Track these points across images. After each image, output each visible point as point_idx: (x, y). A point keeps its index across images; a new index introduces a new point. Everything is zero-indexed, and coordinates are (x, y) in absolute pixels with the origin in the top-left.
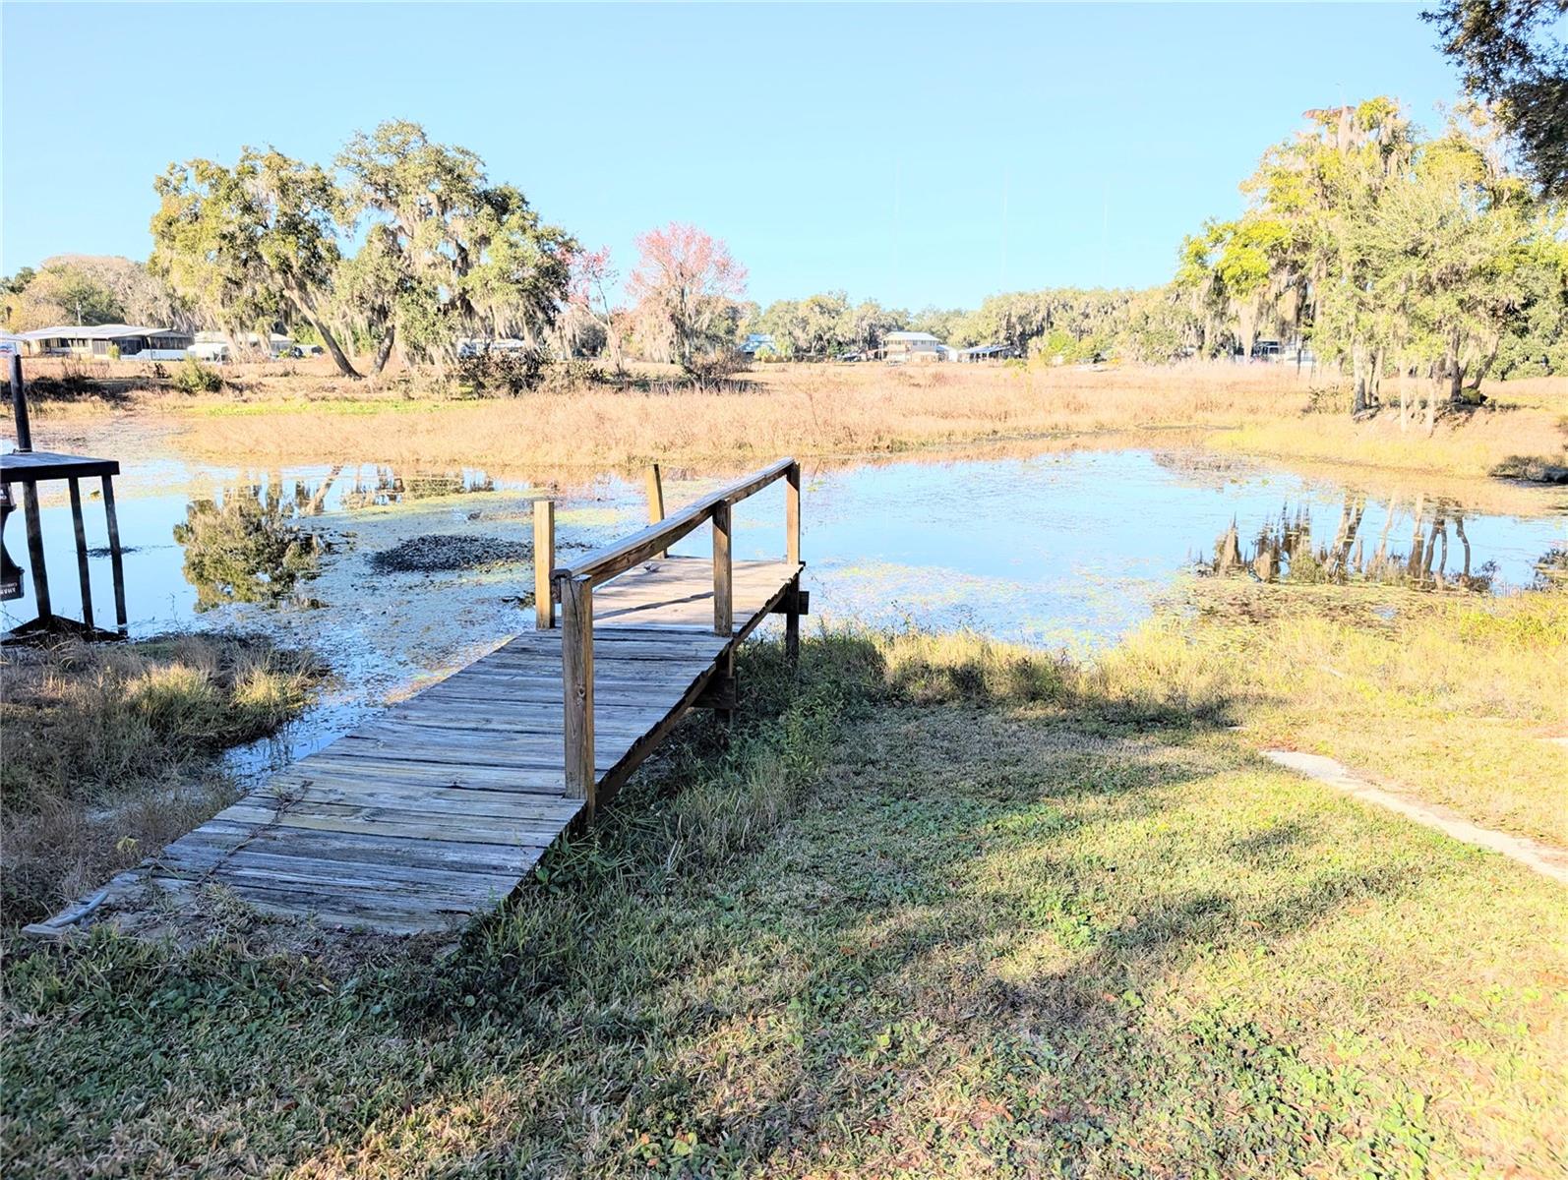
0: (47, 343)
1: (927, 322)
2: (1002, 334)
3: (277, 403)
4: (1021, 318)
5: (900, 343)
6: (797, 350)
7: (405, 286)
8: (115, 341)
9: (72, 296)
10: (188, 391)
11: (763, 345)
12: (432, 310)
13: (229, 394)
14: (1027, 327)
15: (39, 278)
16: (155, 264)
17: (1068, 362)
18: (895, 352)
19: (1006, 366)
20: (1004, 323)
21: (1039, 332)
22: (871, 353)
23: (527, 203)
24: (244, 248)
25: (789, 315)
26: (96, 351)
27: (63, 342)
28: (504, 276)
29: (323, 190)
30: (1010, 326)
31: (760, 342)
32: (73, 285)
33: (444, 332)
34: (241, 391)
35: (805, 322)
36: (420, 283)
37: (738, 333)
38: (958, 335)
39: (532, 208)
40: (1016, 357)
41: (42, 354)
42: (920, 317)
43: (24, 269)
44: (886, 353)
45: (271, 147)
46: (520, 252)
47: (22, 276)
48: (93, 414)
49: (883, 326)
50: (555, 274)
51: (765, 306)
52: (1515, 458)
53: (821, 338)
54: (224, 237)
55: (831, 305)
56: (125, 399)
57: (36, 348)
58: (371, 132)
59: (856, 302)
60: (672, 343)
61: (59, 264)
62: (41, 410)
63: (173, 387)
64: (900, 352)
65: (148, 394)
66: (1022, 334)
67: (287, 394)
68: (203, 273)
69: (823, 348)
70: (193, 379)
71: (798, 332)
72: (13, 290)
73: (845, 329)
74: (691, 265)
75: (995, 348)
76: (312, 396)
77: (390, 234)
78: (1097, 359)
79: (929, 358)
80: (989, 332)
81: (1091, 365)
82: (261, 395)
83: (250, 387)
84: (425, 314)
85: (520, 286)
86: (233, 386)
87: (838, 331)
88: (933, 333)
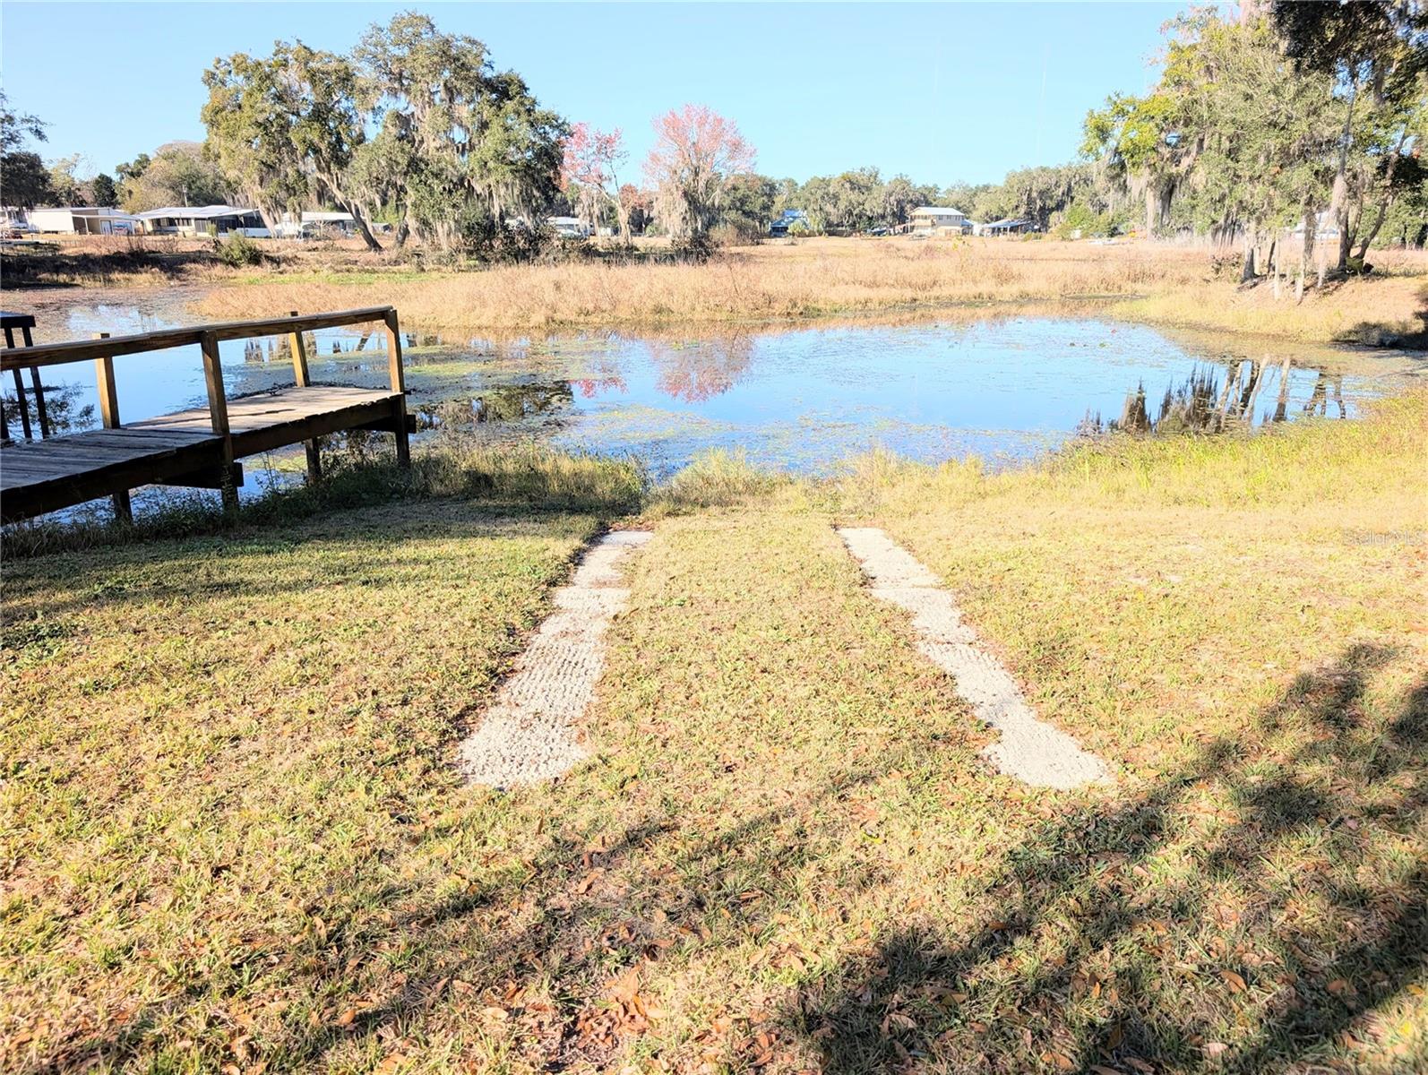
0: (157, 222)
1: (954, 198)
2: (1022, 210)
3: (308, 274)
4: (1041, 193)
5: (926, 218)
6: (829, 224)
7: (415, 165)
8: (212, 220)
9: (183, 179)
10: (234, 264)
11: (798, 221)
12: (438, 188)
13: (268, 267)
14: (1048, 202)
15: (154, 164)
16: (208, 150)
17: (1085, 236)
18: (921, 227)
19: (1025, 240)
20: (1025, 198)
21: (1060, 206)
22: (899, 228)
23: (526, 89)
24: (276, 133)
25: (823, 191)
26: (198, 229)
27: (171, 222)
28: (501, 158)
29: (346, 79)
30: (1030, 201)
31: (795, 218)
32: (183, 170)
33: (449, 210)
34: (278, 263)
35: (836, 197)
36: (427, 165)
37: (774, 209)
38: (981, 210)
39: (531, 94)
40: (1035, 231)
41: (155, 232)
42: (949, 192)
43: (141, 156)
44: (913, 228)
45: (298, 41)
46: (512, 135)
47: (140, 162)
48: (151, 283)
49: (911, 201)
50: (550, 156)
51: (801, 183)
52: (1365, 324)
53: (851, 214)
54: (259, 125)
55: (863, 181)
56: (181, 271)
57: (149, 228)
58: (386, 24)
59: (887, 177)
60: (684, 218)
61: (170, 151)
62: (110, 281)
63: (221, 261)
64: (925, 227)
65: (200, 267)
66: (1041, 208)
67: (317, 267)
68: (242, 158)
69: (856, 223)
70: (237, 254)
71: (829, 208)
72: (132, 174)
73: (873, 205)
74: (705, 146)
75: (1016, 223)
76: (338, 268)
77: (403, 121)
78: (1113, 233)
79: (953, 233)
80: (1010, 207)
81: (1105, 239)
82: (295, 267)
83: (286, 260)
84: (431, 193)
85: (513, 167)
86: (271, 260)
87: (867, 206)
88: (959, 209)
